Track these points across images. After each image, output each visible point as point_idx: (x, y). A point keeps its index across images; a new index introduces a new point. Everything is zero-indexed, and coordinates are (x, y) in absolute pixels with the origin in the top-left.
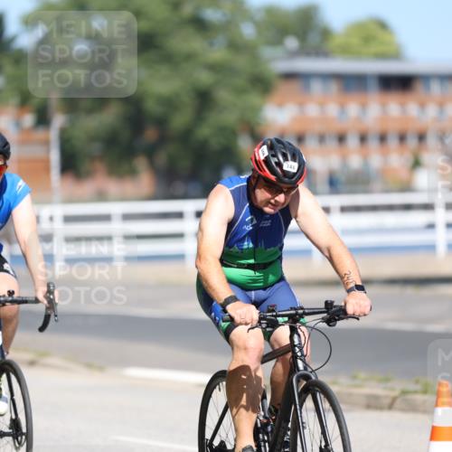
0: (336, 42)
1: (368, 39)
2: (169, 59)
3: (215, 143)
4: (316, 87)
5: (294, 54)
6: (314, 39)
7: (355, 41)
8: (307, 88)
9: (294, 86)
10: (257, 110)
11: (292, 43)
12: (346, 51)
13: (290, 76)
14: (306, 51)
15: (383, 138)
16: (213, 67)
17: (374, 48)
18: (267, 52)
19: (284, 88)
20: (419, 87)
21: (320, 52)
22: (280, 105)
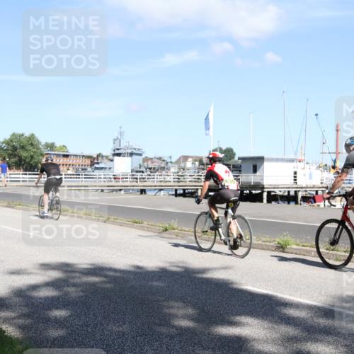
1: (61, 149)
2: (26, 150)
3: (34, 164)
11: (49, 149)
12: (58, 150)
13: (47, 154)
15: (63, 165)
16: (34, 152)
18: (44, 150)
20: (69, 157)
21: (53, 150)
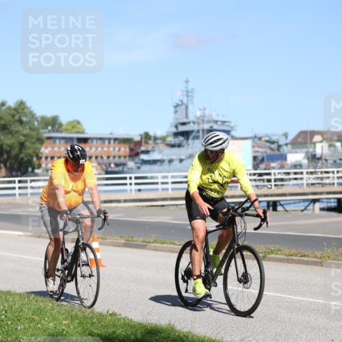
0: (64, 127)
1: (73, 127)
2: (11, 133)
3: (26, 159)
4: (58, 141)
5: (50, 131)
6: (57, 126)
7: (70, 127)
8: (55, 142)
9: (52, 141)
10: (40, 149)
11: (50, 128)
12: (66, 130)
13: (49, 138)
14: (53, 131)
16: (25, 136)
17: (76, 130)
18: (42, 131)
19: (47, 142)
20: (90, 141)
21: (58, 131)
22: (46, 148)
